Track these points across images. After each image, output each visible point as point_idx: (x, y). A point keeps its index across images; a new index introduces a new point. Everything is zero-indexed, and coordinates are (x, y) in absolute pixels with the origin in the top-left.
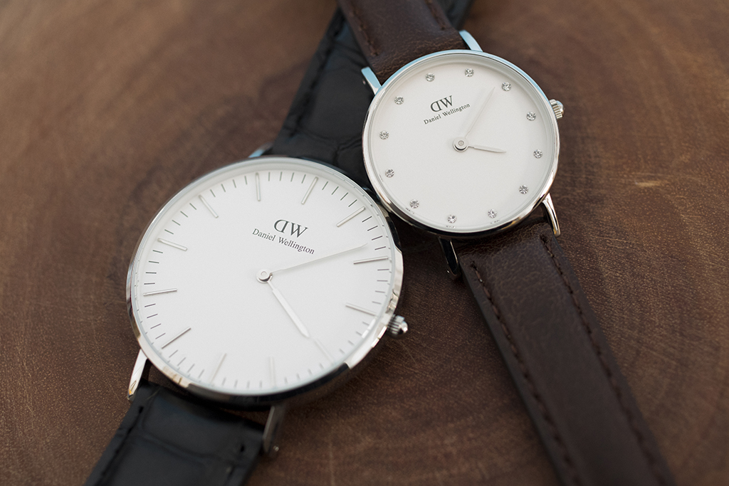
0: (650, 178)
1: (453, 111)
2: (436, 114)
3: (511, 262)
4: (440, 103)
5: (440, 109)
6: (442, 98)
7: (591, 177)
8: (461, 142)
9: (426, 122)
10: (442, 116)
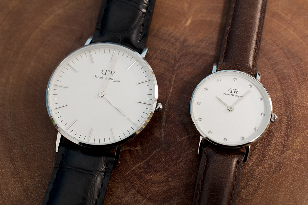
0: (187, 20)
1: (235, 96)
2: (229, 93)
3: (219, 165)
4: (233, 90)
5: (231, 92)
6: (235, 89)
7: (175, 38)
8: (231, 108)
9: (224, 93)
10: (231, 95)
